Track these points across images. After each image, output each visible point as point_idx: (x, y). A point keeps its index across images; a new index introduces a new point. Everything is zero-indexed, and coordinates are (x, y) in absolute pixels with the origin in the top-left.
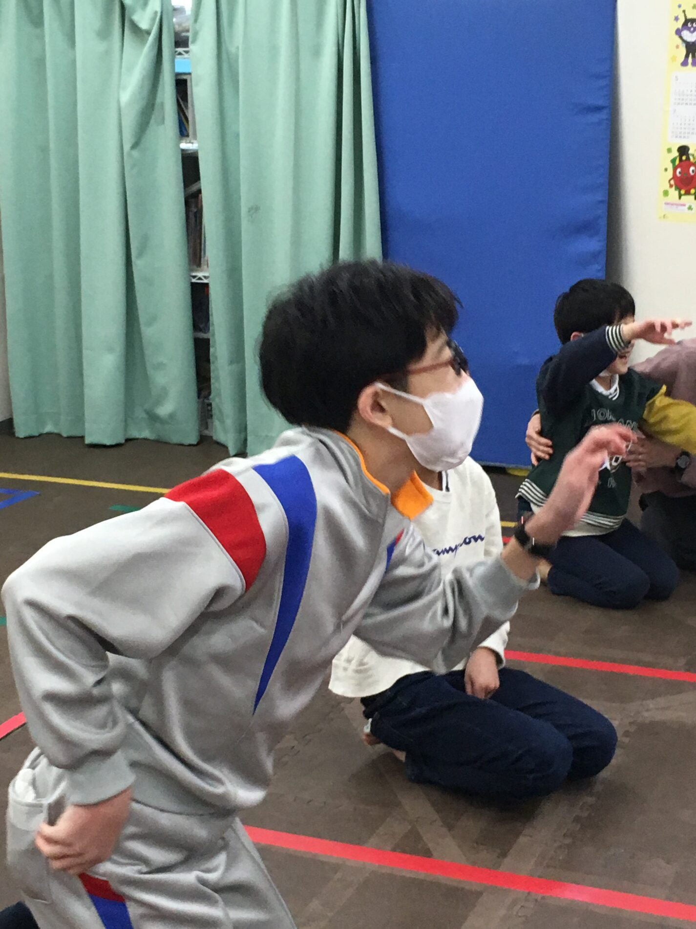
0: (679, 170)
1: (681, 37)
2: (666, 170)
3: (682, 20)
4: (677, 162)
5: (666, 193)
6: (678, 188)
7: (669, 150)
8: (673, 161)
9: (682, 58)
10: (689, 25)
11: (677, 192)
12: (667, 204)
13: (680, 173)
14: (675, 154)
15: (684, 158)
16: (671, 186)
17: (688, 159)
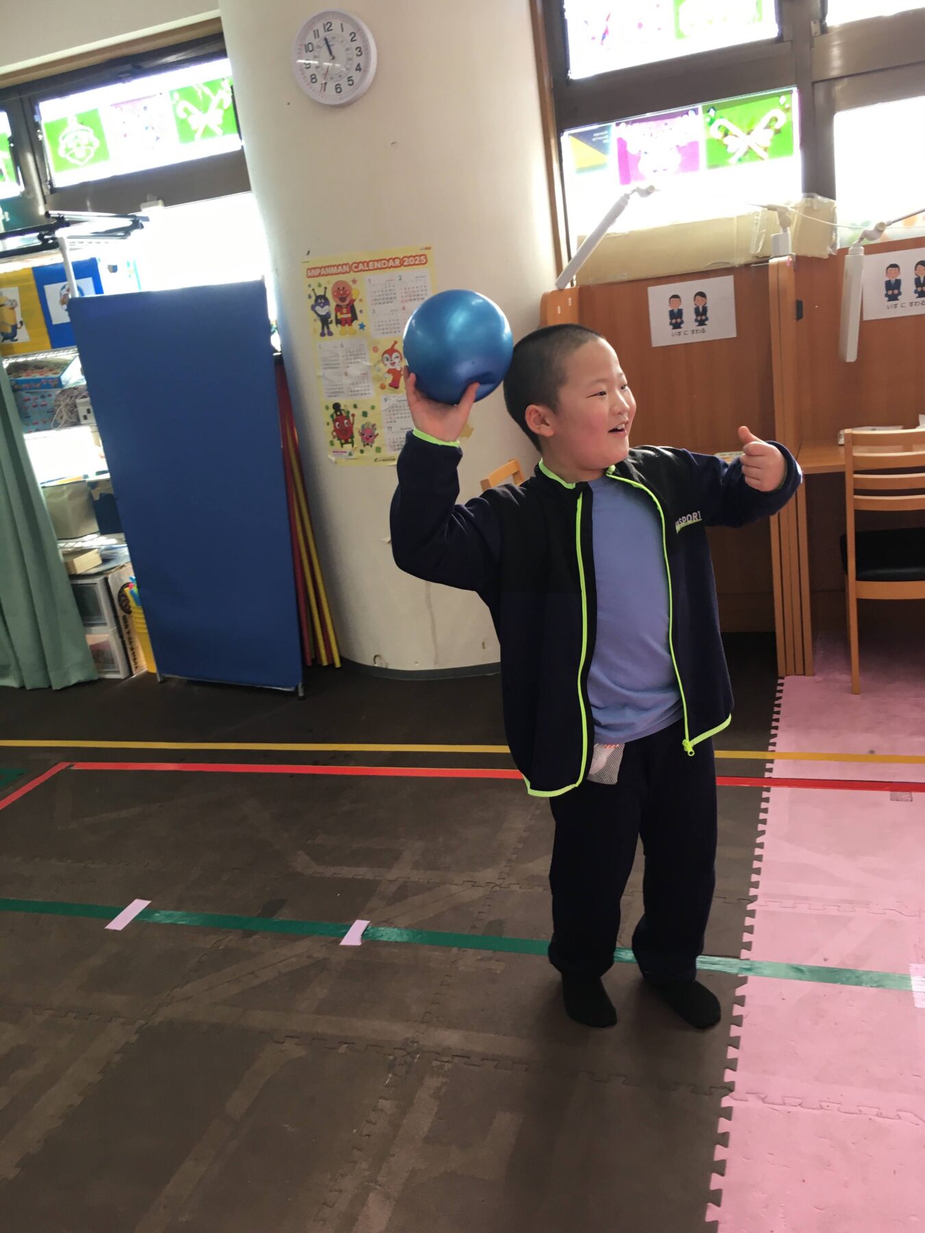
0: (337, 423)
1: (316, 312)
2: (328, 424)
3: (314, 298)
4: (335, 417)
5: (332, 443)
6: (339, 439)
7: (327, 408)
8: (332, 416)
9: (320, 331)
10: (319, 301)
11: (338, 442)
12: (334, 452)
13: (339, 425)
14: (332, 411)
15: (338, 413)
16: (334, 437)
17: (341, 414)
